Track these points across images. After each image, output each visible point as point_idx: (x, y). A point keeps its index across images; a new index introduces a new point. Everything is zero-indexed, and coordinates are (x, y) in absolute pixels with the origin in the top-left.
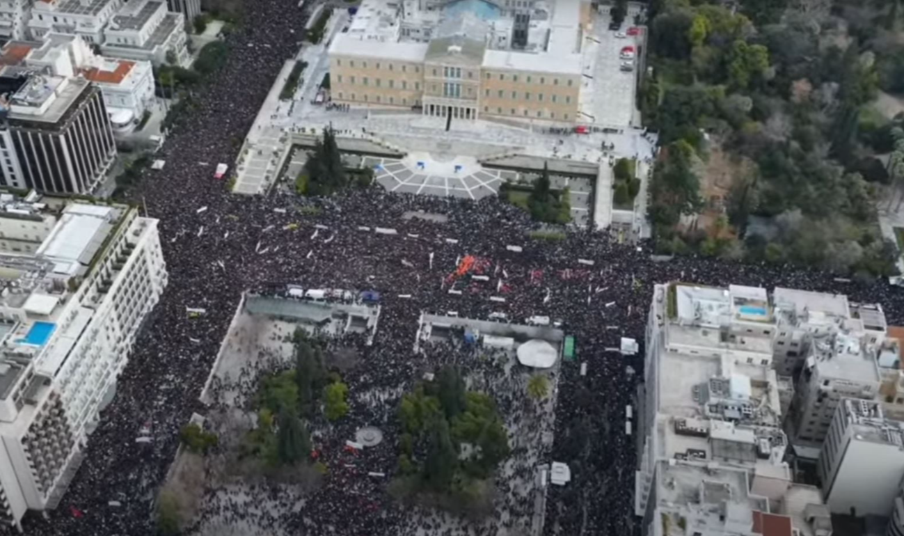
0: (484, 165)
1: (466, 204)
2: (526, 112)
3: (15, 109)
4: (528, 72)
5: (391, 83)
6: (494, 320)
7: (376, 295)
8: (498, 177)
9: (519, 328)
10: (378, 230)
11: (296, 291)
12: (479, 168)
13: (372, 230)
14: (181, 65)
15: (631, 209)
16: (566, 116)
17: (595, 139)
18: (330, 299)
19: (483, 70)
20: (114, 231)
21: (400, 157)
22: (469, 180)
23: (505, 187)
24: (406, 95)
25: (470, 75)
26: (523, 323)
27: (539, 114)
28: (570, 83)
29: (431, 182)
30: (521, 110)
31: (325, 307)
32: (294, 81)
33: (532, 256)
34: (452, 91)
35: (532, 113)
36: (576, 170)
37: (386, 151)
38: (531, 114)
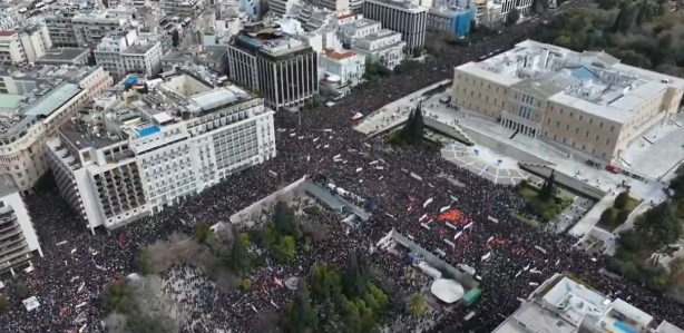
0: (522, 167)
1: (486, 182)
2: (574, 144)
3: (265, 47)
4: (582, 112)
5: (487, 98)
6: (435, 254)
7: (375, 207)
8: (525, 176)
9: (450, 268)
10: (413, 174)
11: (332, 186)
12: (517, 169)
13: (409, 173)
14: (388, 67)
15: (611, 232)
16: (604, 155)
17: (619, 178)
18: (347, 198)
19: (549, 102)
20: (236, 103)
21: (469, 144)
22: (503, 172)
23: (524, 184)
24: (494, 109)
25: (539, 104)
26: (454, 265)
27: (584, 148)
28: (613, 128)
29: (476, 164)
30: (570, 142)
31: (340, 201)
32: (441, 89)
33: (503, 230)
34: (525, 113)
35: (579, 145)
36: (587, 192)
37: (462, 139)
38: (577, 145)
